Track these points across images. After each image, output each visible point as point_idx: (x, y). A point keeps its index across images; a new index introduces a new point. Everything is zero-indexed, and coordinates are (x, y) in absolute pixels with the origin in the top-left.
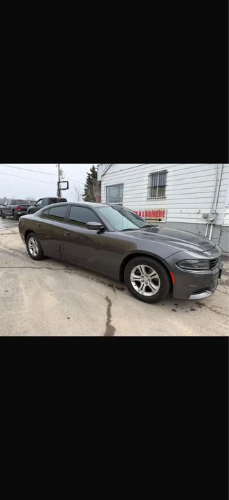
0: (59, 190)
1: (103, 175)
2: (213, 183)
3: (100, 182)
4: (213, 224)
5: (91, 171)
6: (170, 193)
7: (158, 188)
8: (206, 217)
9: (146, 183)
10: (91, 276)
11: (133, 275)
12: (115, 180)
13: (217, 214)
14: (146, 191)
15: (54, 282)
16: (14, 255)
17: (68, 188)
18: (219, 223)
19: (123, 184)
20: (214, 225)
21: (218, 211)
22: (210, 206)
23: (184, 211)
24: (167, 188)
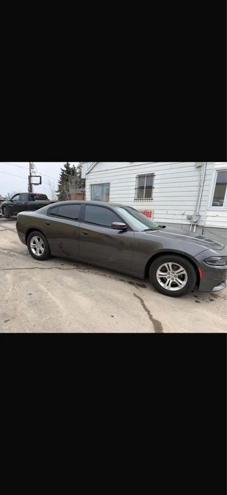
0: (30, 185)
1: (88, 173)
2: (197, 188)
3: (84, 180)
4: (195, 225)
5: (65, 166)
6: (157, 195)
7: (145, 189)
8: (189, 218)
9: (134, 184)
10: (108, 275)
11: (159, 272)
12: (101, 179)
13: (200, 216)
14: (134, 191)
15: (76, 283)
16: (11, 256)
17: (40, 183)
18: (200, 224)
19: (109, 184)
20: (197, 226)
21: (200, 214)
22: (193, 208)
23: (170, 212)
24: (154, 190)
